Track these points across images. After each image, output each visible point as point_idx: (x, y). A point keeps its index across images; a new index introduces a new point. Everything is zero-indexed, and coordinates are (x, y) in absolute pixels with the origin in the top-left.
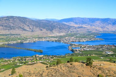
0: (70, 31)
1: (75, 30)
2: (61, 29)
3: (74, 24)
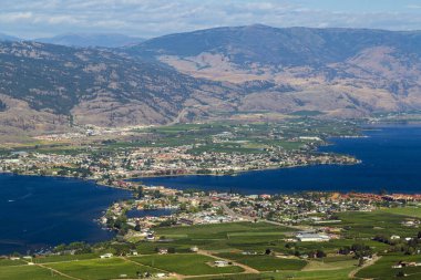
0: (183, 114)
1: (216, 104)
2: (124, 102)
3: (226, 65)
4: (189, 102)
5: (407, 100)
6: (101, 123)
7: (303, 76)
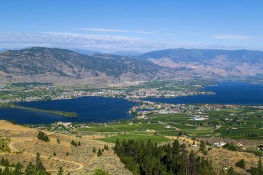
3: (170, 61)
4: (158, 74)
5: (231, 73)
6: (130, 80)
7: (196, 65)
